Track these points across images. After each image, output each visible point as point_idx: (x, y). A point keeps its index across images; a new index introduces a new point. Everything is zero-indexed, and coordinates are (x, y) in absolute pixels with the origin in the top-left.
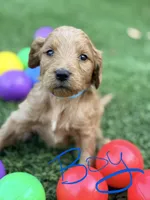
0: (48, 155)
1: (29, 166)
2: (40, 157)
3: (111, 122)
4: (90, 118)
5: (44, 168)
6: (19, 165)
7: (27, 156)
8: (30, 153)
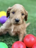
0: (11, 38)
1: (6, 41)
2: (9, 38)
3: (29, 30)
4: (22, 28)
5: (9, 41)
6: (3, 40)
7: (5, 38)
8: (6, 37)
